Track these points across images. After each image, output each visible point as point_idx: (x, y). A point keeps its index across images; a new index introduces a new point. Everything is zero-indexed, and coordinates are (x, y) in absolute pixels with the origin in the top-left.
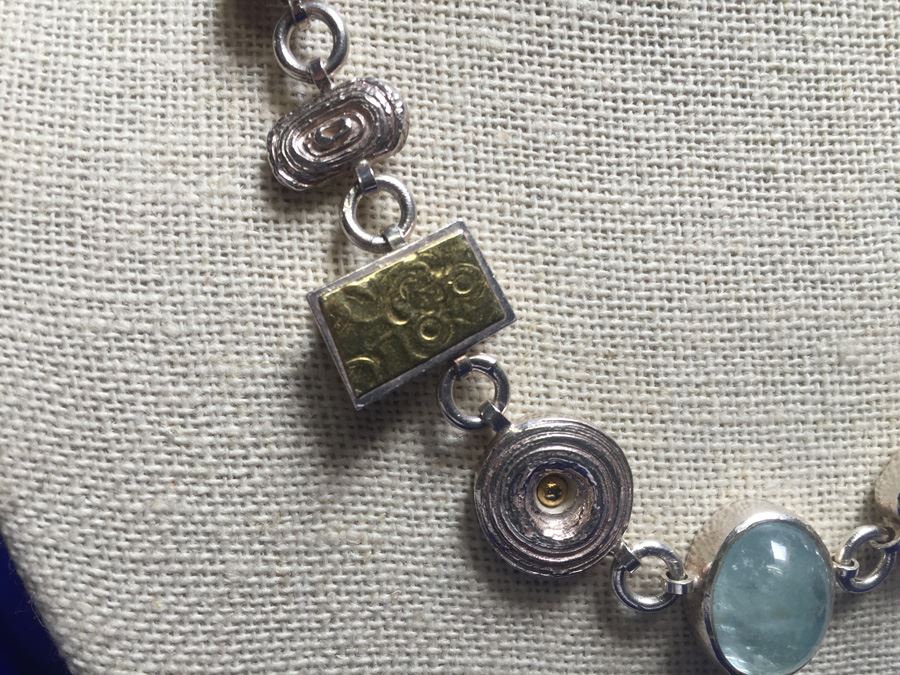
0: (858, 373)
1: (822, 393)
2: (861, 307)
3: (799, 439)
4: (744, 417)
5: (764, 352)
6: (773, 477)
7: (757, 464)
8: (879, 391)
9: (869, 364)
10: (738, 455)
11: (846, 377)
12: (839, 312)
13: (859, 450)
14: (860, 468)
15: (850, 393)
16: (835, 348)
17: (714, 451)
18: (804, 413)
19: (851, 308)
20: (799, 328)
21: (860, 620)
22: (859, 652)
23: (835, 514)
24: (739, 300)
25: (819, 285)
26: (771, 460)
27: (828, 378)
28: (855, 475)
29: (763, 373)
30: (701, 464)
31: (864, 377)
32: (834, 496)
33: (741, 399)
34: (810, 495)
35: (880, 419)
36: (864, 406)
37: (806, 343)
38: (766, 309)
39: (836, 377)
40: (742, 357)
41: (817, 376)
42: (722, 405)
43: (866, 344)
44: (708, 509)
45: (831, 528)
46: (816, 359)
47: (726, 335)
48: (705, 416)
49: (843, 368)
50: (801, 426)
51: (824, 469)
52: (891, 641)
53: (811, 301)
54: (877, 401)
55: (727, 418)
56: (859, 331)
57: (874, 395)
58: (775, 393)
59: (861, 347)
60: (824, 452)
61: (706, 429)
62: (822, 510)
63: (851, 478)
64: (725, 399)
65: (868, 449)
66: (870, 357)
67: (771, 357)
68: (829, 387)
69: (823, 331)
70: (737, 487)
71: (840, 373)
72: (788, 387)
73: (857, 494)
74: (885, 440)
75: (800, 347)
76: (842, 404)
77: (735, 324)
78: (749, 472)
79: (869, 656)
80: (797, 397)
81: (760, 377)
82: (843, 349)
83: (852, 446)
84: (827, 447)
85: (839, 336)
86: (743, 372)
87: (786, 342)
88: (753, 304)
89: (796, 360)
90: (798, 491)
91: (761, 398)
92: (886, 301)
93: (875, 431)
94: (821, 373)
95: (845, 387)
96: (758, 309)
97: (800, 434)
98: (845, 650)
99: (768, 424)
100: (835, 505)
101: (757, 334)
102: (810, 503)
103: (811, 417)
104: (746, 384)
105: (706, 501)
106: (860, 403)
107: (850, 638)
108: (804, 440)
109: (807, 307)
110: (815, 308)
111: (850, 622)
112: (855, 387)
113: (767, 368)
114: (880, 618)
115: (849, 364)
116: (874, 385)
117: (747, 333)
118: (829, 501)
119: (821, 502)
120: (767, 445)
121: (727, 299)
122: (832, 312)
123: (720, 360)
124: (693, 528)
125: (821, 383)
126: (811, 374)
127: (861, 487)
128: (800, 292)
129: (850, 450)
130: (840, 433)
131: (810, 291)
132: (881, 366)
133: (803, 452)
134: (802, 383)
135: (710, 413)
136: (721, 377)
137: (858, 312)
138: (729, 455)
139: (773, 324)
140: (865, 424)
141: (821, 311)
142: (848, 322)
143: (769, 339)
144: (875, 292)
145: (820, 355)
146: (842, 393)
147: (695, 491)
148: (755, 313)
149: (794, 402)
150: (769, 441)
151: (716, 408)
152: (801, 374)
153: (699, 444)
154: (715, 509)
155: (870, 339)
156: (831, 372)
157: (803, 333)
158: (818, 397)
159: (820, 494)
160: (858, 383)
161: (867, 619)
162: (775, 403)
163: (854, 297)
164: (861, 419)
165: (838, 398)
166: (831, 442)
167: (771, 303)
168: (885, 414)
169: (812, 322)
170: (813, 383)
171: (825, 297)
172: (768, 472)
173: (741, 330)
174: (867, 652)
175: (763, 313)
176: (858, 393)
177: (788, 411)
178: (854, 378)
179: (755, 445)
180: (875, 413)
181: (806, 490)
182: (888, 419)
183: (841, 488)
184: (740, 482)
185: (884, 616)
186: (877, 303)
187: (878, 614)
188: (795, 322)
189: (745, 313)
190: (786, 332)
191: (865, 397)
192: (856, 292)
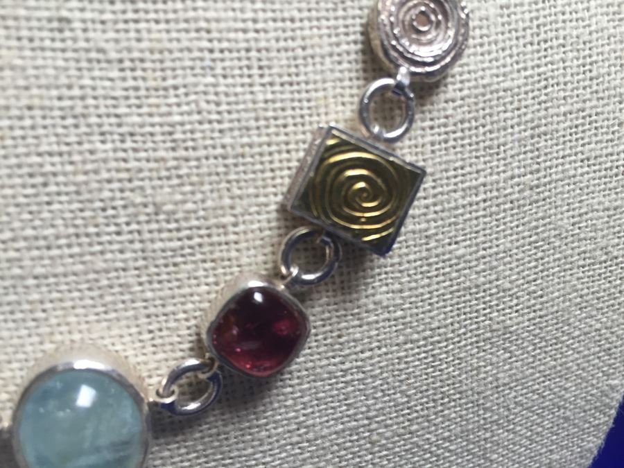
0: (177, 221)
1: (142, 241)
2: (176, 159)
3: (121, 285)
4: (60, 270)
5: (76, 206)
6: (98, 321)
7: (80, 311)
8: (201, 236)
9: (188, 212)
10: (58, 304)
11: (165, 225)
12: (152, 165)
13: (186, 290)
14: (190, 306)
15: (170, 240)
16: (150, 199)
17: (30, 302)
18: (124, 261)
19: (164, 160)
20: (109, 181)
21: (207, 433)
22: (211, 457)
23: (168, 348)
24: (40, 155)
25: (128, 138)
26: (94, 306)
27: (146, 227)
28: (185, 312)
29: (76, 226)
30: (19, 316)
31: (184, 224)
32: (165, 333)
33: (55, 252)
34: (140, 333)
35: (204, 261)
36: (188, 251)
37: (118, 195)
38: (71, 163)
39: (154, 226)
40: (50, 211)
41: (134, 227)
42: (33, 259)
43: (183, 194)
44: (32, 356)
45: (166, 360)
46: (131, 210)
47: (30, 191)
48: (17, 271)
49: (162, 217)
50: (122, 273)
51: (152, 310)
52: (241, 445)
53: (121, 155)
54: (200, 245)
55: (39, 270)
56: (175, 181)
57: (197, 240)
58: (90, 245)
59: (179, 197)
60: (149, 295)
61: (19, 283)
62: (154, 346)
63: (182, 316)
64: (35, 253)
65: (195, 289)
66: (190, 206)
67: (82, 210)
68: (147, 236)
69: (137, 183)
70: (61, 333)
71: (157, 221)
72: (105, 238)
73: (189, 328)
74: (211, 280)
75: (113, 199)
76: (163, 251)
77: (39, 180)
78: (72, 319)
79: (223, 459)
80: (116, 247)
81: (71, 230)
82: (158, 199)
83: (179, 287)
84: (153, 290)
85: (153, 188)
86: (53, 226)
87: (96, 195)
88: (56, 159)
89: (110, 212)
90: (125, 332)
91: (76, 250)
92: (202, 153)
93: (201, 273)
94: (139, 223)
95: (165, 235)
96: (62, 164)
97: (122, 281)
98: (198, 458)
99: (86, 273)
100: (167, 340)
101: (63, 189)
102: (141, 341)
103: (131, 264)
104: (58, 237)
105: (29, 349)
106: (182, 248)
107: (200, 447)
108: (127, 286)
109: (116, 160)
110: (125, 160)
111: (198, 435)
112: (175, 234)
113: (79, 222)
114: (227, 429)
115: (168, 213)
116: (195, 231)
117: (53, 188)
118: (161, 337)
119: (153, 339)
120: (87, 293)
121: (27, 155)
122: (144, 164)
123: (26, 216)
124: (18, 373)
125: (139, 232)
126: (128, 224)
127: (193, 322)
128: (109, 146)
129: (177, 291)
130: (164, 277)
131: (119, 145)
132: (201, 213)
133: (127, 297)
134: (118, 233)
135: (21, 267)
136: (29, 232)
137: (172, 163)
138: (48, 306)
139: (81, 178)
140: (190, 267)
141: (133, 164)
142: (164, 173)
143: (78, 193)
144: (190, 144)
145: (134, 205)
146: (162, 240)
147: (16, 341)
148: (59, 168)
149: (112, 252)
150: (90, 289)
151: (27, 263)
152: (116, 225)
153: (12, 298)
154: (40, 355)
155: (188, 188)
156: (148, 222)
157: (116, 185)
158: (138, 246)
159: (150, 332)
160: (178, 230)
161: (214, 431)
162: (92, 254)
163: (166, 149)
164: (185, 263)
165: (159, 245)
166: (156, 286)
167: (76, 158)
168: (209, 256)
169: (124, 175)
170: (131, 232)
171: (135, 150)
172: (92, 318)
173: (45, 185)
174: (220, 456)
175: (69, 168)
176: (180, 239)
177: (106, 261)
178: (173, 226)
179: (76, 294)
180: (199, 257)
181: (134, 330)
182: (213, 261)
183: (172, 324)
184: (64, 328)
185: (231, 427)
186: (191, 153)
187: (225, 425)
188: (105, 175)
189: (48, 168)
190: (95, 185)
191: (187, 242)
192: (169, 145)
